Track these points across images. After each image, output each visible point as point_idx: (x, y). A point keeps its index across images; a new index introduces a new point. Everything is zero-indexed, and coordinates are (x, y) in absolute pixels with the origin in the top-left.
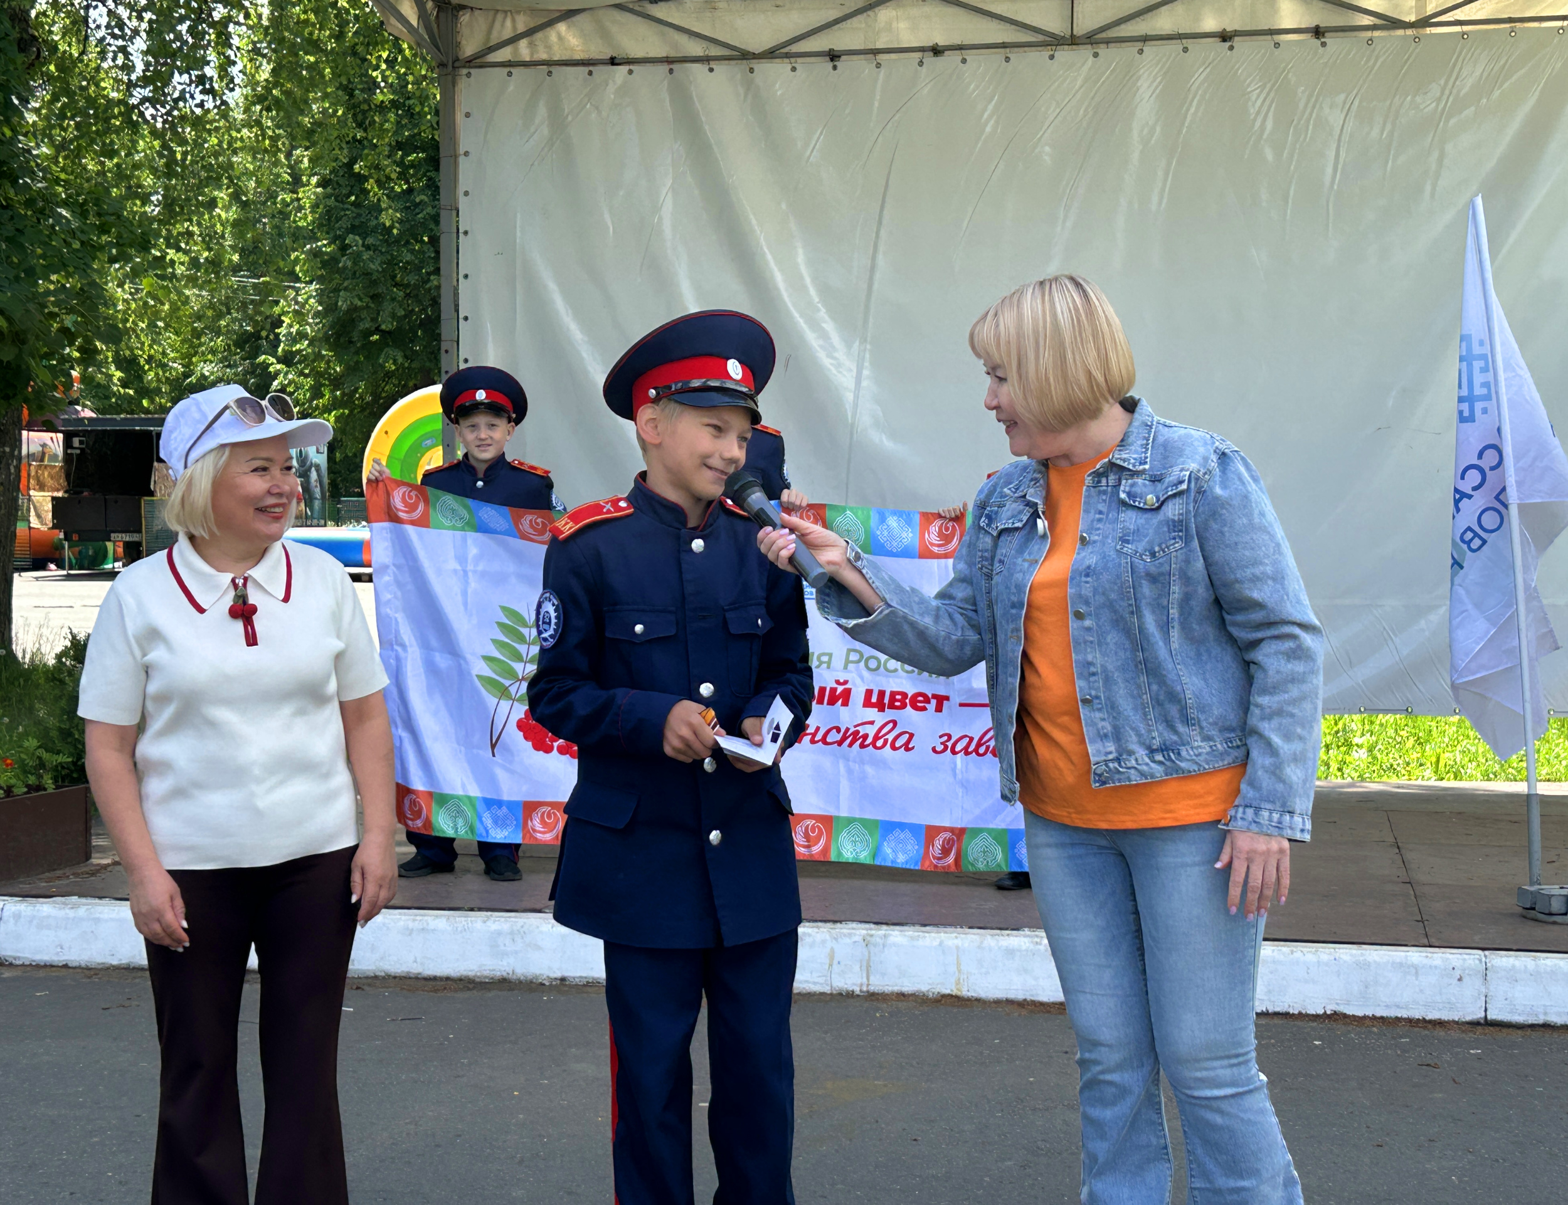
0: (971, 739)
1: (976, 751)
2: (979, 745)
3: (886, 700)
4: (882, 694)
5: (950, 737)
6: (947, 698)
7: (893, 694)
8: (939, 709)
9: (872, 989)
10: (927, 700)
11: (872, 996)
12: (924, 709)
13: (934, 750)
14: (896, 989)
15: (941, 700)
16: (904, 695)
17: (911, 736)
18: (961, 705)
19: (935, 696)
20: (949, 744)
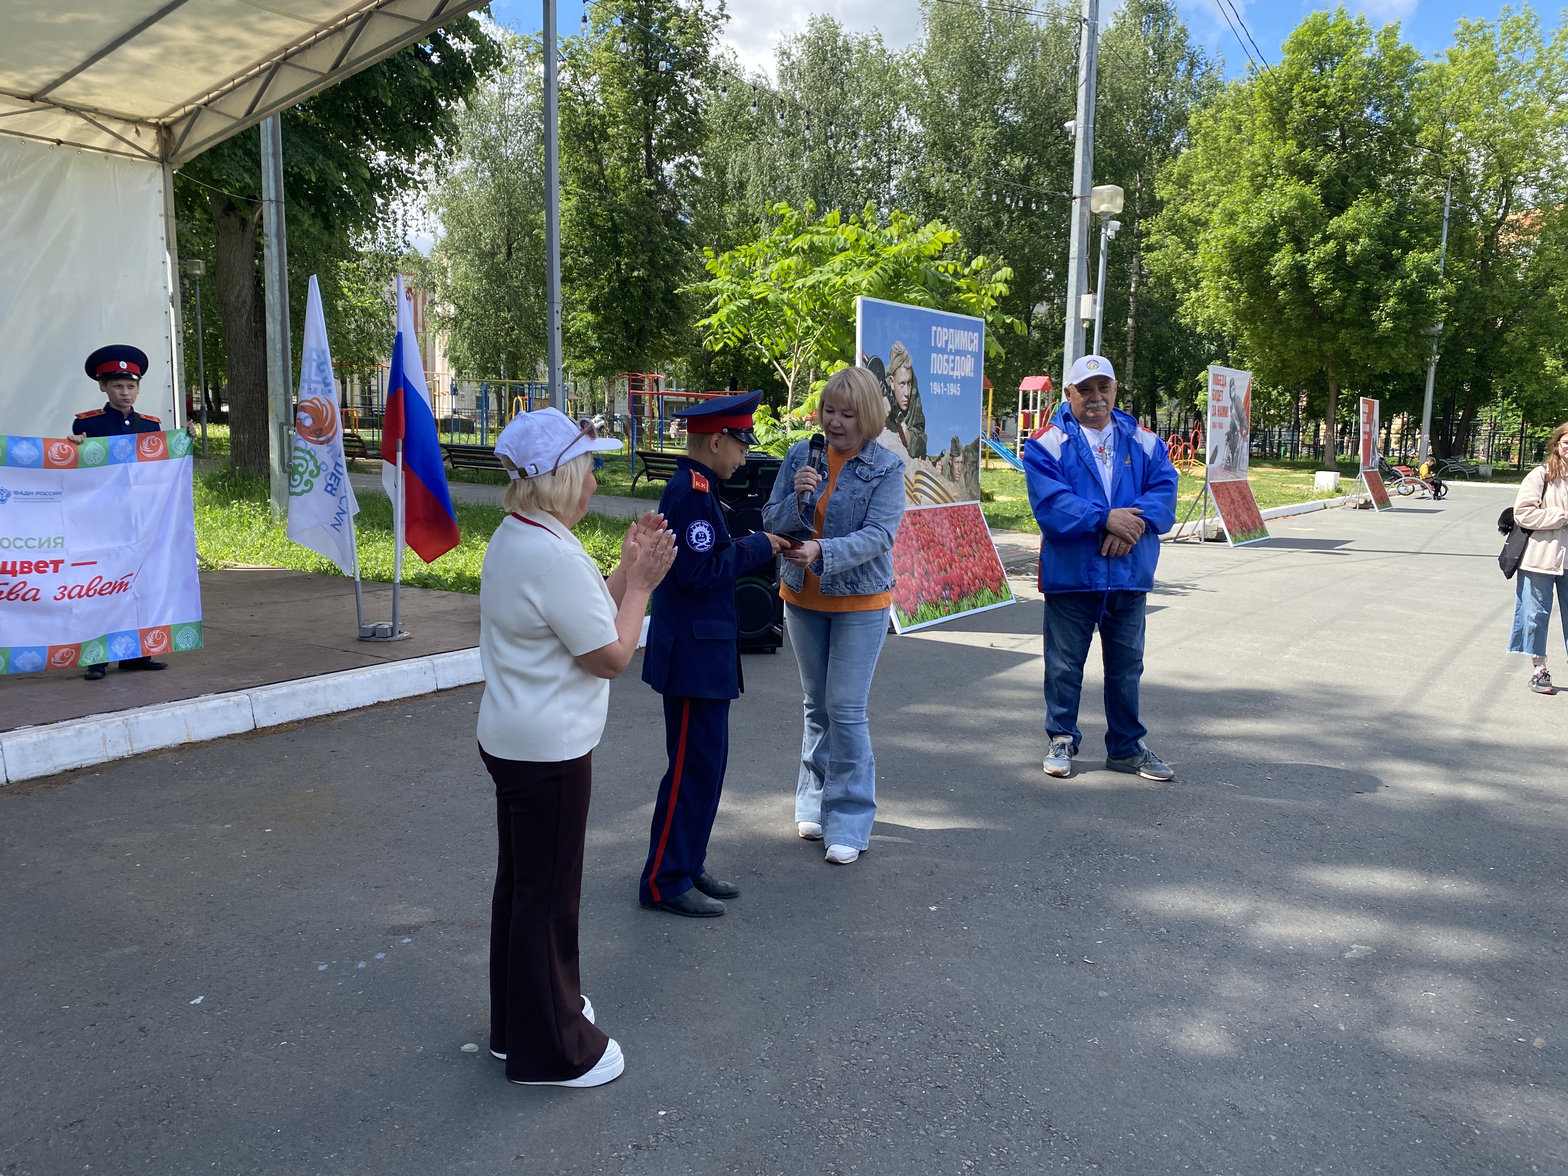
0: (82, 587)
1: (87, 594)
2: (89, 589)
3: (18, 568)
4: (14, 564)
5: (65, 588)
6: (62, 562)
7: (22, 563)
8: (56, 570)
9: (135, 752)
10: (47, 565)
11: (137, 756)
12: (45, 572)
13: (56, 599)
14: (151, 748)
15: (56, 564)
16: (30, 563)
17: (38, 590)
18: (73, 565)
19: (52, 562)
20: (66, 593)
